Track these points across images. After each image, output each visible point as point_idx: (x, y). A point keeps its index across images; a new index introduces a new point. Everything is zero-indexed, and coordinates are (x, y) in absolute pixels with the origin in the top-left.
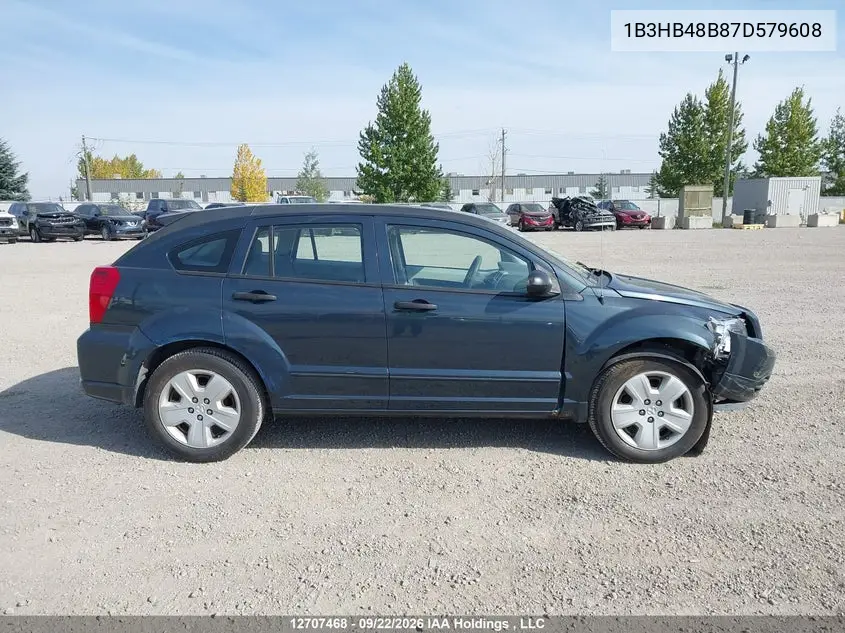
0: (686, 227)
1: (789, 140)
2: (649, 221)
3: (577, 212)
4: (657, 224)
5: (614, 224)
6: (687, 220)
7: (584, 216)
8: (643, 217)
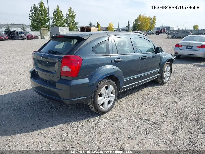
0: (44, 38)
1: (58, 18)
2: (35, 37)
3: (15, 35)
4: (36, 38)
5: (26, 38)
6: (44, 37)
7: (17, 36)
8: (33, 36)
